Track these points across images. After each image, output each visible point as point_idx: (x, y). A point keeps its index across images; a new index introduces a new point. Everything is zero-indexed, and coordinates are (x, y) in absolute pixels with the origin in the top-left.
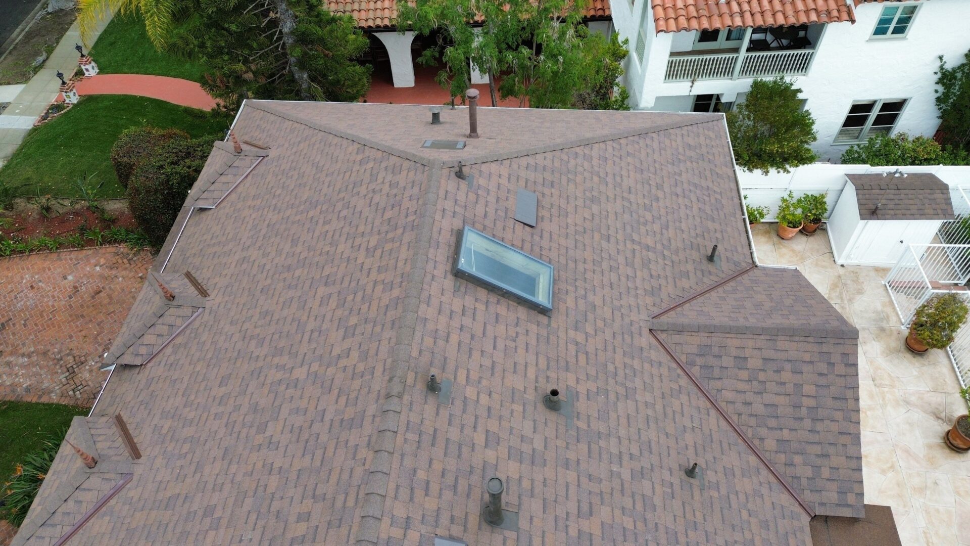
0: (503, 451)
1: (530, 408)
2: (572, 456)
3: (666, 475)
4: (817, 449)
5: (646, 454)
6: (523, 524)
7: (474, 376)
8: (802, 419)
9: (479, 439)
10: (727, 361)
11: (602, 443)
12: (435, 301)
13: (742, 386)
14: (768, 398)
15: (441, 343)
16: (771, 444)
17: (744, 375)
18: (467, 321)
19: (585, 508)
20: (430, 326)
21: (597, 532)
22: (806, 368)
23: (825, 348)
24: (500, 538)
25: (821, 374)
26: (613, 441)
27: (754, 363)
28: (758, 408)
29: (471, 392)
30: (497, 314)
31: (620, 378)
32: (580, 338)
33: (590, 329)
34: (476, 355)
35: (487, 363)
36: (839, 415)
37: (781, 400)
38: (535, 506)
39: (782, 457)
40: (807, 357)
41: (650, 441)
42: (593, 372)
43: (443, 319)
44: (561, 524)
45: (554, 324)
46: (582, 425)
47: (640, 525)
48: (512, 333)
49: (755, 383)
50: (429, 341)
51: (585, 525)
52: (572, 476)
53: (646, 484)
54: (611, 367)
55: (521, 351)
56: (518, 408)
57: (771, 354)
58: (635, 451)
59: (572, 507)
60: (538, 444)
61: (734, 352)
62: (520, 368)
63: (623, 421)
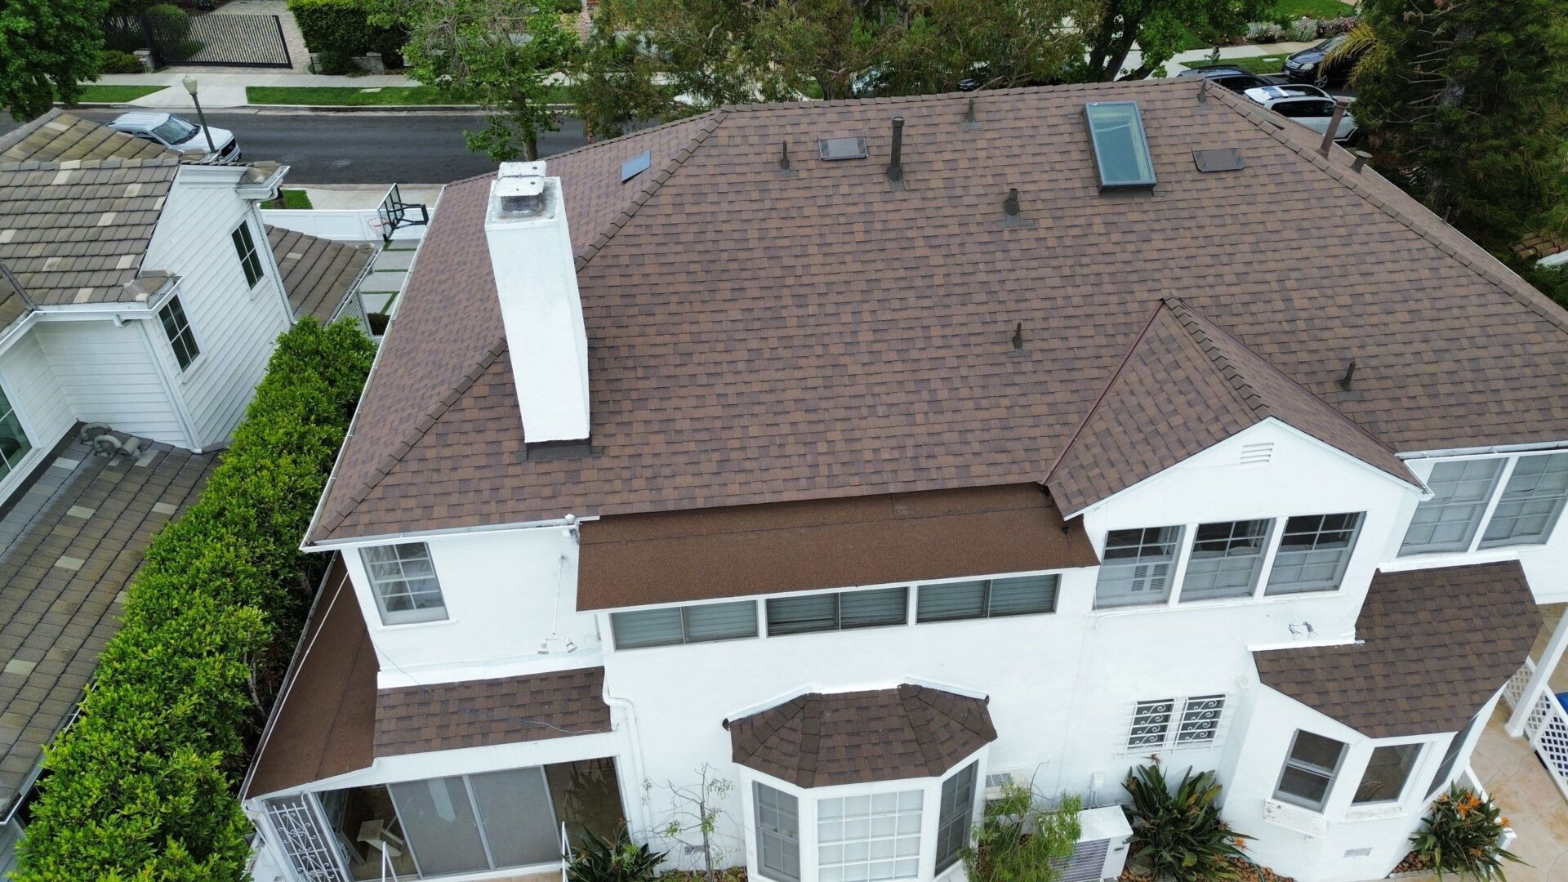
0: (947, 174)
1: (996, 190)
2: (973, 228)
3: (1002, 317)
4: (1114, 455)
5: (1013, 296)
6: (899, 195)
7: (998, 143)
8: (1141, 431)
9: (948, 156)
10: (1167, 359)
11: (999, 255)
12: (1043, 104)
13: (1149, 380)
14: (1147, 402)
15: (1011, 115)
16: (1100, 426)
17: (1161, 376)
18: (1044, 130)
19: (934, 242)
20: (1020, 105)
21: (919, 252)
22: (1200, 408)
23: (1232, 406)
24: (881, 180)
25: (1200, 419)
26: (1008, 265)
27: (1179, 375)
28: (1132, 401)
29: (982, 144)
30: (1068, 152)
31: (1078, 270)
32: (1098, 228)
33: (1115, 237)
34: (1018, 142)
35: (1016, 151)
36: (1163, 452)
37: (1152, 411)
38: (917, 204)
39: (1091, 440)
40: (1212, 402)
41: (1026, 300)
42: (1068, 242)
43: (1034, 113)
44: (911, 224)
45: (1095, 202)
46: (1006, 236)
47: (942, 291)
48: (1058, 166)
49: (1158, 386)
50: (1007, 106)
51: (920, 242)
52: (956, 230)
53: (983, 297)
54: (1085, 260)
55: (1045, 177)
56: (990, 180)
57: (1196, 377)
58: (1009, 285)
59: (929, 232)
60: (967, 200)
61: (1180, 357)
62: (1029, 178)
63: (1034, 274)
